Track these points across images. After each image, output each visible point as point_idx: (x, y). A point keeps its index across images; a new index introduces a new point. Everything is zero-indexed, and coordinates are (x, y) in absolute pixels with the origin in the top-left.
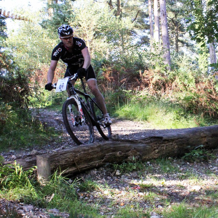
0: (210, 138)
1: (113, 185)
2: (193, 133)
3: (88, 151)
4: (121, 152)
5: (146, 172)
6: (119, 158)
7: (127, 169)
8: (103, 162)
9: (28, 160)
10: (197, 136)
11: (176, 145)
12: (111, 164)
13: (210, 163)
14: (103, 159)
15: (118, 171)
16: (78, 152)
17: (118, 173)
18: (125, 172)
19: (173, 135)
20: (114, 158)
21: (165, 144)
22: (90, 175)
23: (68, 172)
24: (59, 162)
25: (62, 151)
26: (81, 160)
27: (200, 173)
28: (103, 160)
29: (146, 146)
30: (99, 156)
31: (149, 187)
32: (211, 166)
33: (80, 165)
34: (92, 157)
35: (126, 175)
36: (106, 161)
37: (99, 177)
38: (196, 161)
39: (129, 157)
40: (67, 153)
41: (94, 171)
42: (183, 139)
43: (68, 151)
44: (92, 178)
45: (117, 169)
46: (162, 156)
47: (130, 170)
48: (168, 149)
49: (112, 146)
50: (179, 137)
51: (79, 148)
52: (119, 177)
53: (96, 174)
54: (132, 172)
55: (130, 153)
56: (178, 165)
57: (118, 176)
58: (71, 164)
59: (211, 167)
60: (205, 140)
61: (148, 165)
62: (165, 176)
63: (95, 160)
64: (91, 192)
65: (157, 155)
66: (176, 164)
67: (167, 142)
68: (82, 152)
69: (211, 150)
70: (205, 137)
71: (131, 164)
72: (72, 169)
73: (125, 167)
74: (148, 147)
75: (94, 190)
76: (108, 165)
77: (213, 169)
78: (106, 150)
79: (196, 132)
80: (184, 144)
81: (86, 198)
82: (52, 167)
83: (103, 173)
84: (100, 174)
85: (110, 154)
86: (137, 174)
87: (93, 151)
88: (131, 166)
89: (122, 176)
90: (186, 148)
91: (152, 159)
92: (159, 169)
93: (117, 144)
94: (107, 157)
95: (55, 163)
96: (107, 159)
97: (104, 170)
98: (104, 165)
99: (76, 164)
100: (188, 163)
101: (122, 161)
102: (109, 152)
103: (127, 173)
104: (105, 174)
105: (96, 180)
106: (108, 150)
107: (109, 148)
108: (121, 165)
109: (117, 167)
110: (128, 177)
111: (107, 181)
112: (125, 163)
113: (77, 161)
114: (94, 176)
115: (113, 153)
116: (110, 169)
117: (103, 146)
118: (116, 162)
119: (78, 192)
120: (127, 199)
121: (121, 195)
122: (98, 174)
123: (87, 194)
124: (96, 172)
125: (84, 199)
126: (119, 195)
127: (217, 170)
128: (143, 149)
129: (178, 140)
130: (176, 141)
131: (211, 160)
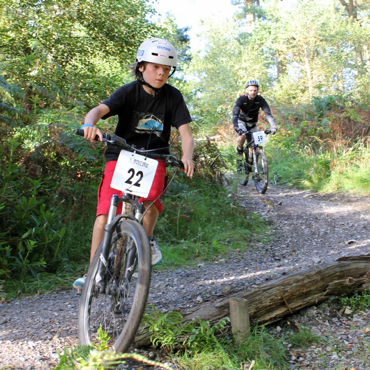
1: (341, 333)
3: (303, 281)
4: (351, 278)
6: (349, 287)
7: (361, 303)
8: (325, 296)
9: (218, 305)
12: (337, 297)
14: (325, 291)
15: (348, 307)
16: (289, 284)
17: (348, 311)
18: (358, 308)
20: (342, 288)
22: (308, 317)
23: (274, 316)
24: (261, 303)
25: (265, 285)
26: (293, 296)
28: (325, 293)
30: (319, 287)
33: (292, 304)
35: (360, 314)
36: (329, 294)
37: (319, 319)
39: (364, 285)
40: (272, 288)
41: (312, 311)
43: (274, 285)
44: (310, 322)
45: (346, 305)
47: (365, 306)
49: (338, 269)
51: (289, 278)
52: (349, 318)
55: (365, 278)
57: (348, 315)
58: (279, 304)
63: (314, 294)
64: (307, 348)
68: (294, 284)
71: (368, 295)
72: (280, 310)
73: (358, 300)
75: (313, 345)
76: (333, 300)
78: (328, 277)
81: (301, 359)
82: (253, 311)
84: (321, 314)
85: (335, 284)
87: (310, 280)
88: (366, 299)
89: (354, 316)
93: (346, 266)
94: (331, 288)
95: (256, 304)
96: (330, 290)
97: (328, 308)
98: (327, 299)
99: (286, 302)
101: (354, 291)
102: (335, 280)
103: (361, 310)
104: (328, 314)
105: (316, 326)
106: (332, 276)
107: (333, 273)
108: (353, 298)
109: (346, 301)
110: (362, 318)
111: (332, 325)
112: (359, 295)
113: (287, 298)
114: (313, 318)
115: (340, 281)
116: (337, 306)
117: (325, 271)
118: (344, 294)
119: (288, 349)
120: (359, 359)
121: (351, 352)
122: (319, 315)
123: (302, 352)
124: (315, 312)
125: (298, 360)
126: (349, 353)
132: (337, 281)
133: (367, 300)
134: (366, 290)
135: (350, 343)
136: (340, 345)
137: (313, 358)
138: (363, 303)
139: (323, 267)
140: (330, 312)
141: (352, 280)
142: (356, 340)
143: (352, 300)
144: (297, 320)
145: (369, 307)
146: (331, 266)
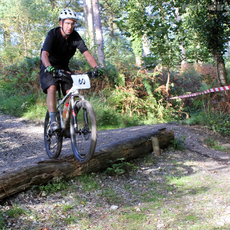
0: (132, 150)
1: (39, 208)
2: (115, 146)
3: (16, 176)
5: (69, 191)
6: (45, 180)
8: (30, 185)
10: (119, 149)
11: (98, 161)
12: (37, 186)
13: (131, 175)
14: (29, 182)
15: (44, 192)
16: (7, 179)
17: (44, 194)
18: (50, 192)
20: (40, 180)
22: (19, 198)
26: (9, 186)
27: (120, 189)
28: (29, 184)
29: (70, 164)
30: (26, 180)
31: (71, 209)
32: (131, 179)
33: (9, 191)
35: (51, 195)
36: (32, 184)
37: (26, 200)
38: (118, 174)
39: (54, 178)
41: (21, 195)
42: (105, 154)
44: (20, 201)
45: (42, 191)
46: (85, 173)
47: (54, 191)
48: (90, 166)
49: (38, 169)
50: (101, 153)
51: (7, 175)
53: (24, 197)
54: (57, 192)
55: (54, 174)
56: (100, 180)
57: (44, 197)
59: (131, 181)
60: (126, 152)
61: (72, 183)
62: (86, 194)
63: (23, 184)
64: (18, 218)
65: (80, 172)
66: (98, 179)
68: (10, 179)
69: (133, 160)
70: (127, 149)
71: (56, 184)
72: (2, 195)
73: (50, 188)
74: (72, 165)
75: (21, 216)
76: (35, 188)
77: (133, 183)
78: (32, 173)
79: (118, 145)
80: (106, 158)
81: (14, 224)
84: (27, 197)
85: (36, 178)
86: (62, 194)
87: (20, 176)
89: (47, 197)
90: (108, 162)
91: (76, 176)
93: (43, 167)
94: (33, 180)
96: (33, 182)
97: (31, 193)
98: (31, 187)
99: (5, 190)
100: (110, 177)
101: (47, 182)
102: (36, 175)
103: (52, 193)
105: (24, 204)
106: (35, 173)
107: (34, 171)
108: (47, 186)
109: (42, 188)
110: (52, 198)
111: (33, 203)
112: (50, 184)
113: (5, 187)
114: (22, 199)
115: (39, 176)
116: (37, 191)
117: (29, 170)
118: (42, 184)
119: (6, 219)
120: (50, 223)
121: (45, 219)
123: (15, 220)
124: (23, 195)
125: (12, 225)
126: (43, 219)
127: (136, 184)
128: (67, 168)
129: (100, 155)
130: (99, 157)
131: (132, 172)
132: (37, 176)
133: (55, 187)
134: (55, 181)
135: (44, 214)
136: (38, 215)
137: (21, 223)
138: (53, 189)
139: (28, 167)
140: (32, 195)
141: (47, 175)
142: (48, 212)
143: (46, 187)
144: (12, 201)
145: (57, 191)
146: (33, 167)
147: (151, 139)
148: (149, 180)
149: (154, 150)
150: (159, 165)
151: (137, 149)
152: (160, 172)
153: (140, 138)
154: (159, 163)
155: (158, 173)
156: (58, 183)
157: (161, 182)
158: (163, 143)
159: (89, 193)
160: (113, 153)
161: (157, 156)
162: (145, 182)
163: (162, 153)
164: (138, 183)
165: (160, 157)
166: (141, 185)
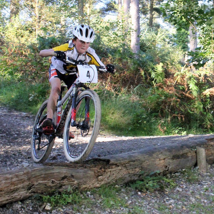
0: (171, 161)
3: (11, 179)
4: (53, 180)
5: (83, 206)
6: (51, 188)
7: (60, 202)
8: (30, 193)
10: (153, 158)
12: (40, 195)
13: (167, 193)
14: (30, 190)
15: (49, 204)
17: (48, 207)
18: (57, 206)
19: (123, 158)
20: (45, 187)
21: (112, 168)
22: (12, 210)
27: (152, 209)
29: (87, 171)
30: (25, 185)
32: (168, 198)
34: (16, 187)
35: (58, 210)
36: (34, 192)
37: (22, 213)
38: (150, 190)
39: (64, 187)
41: (17, 205)
45: (46, 203)
46: (106, 184)
47: (63, 204)
49: (43, 172)
50: (130, 160)
52: (49, 213)
55: (65, 181)
56: (126, 196)
57: (47, 211)
59: (167, 200)
60: (163, 162)
61: (88, 195)
63: (20, 191)
65: (100, 182)
66: (124, 195)
67: (114, 166)
68: (4, 182)
69: (171, 174)
70: (164, 159)
71: (66, 195)
73: (57, 199)
74: (89, 172)
76: (36, 197)
78: (34, 177)
83: (28, 208)
84: (24, 208)
86: (73, 209)
87: (17, 179)
88: (65, 198)
89: (52, 211)
91: (95, 187)
92: (101, 202)
93: (50, 170)
94: (36, 187)
96: (35, 189)
97: (31, 204)
98: (31, 196)
100: (139, 193)
101: (55, 191)
102: (40, 180)
103: (59, 207)
104: (31, 209)
107: (39, 174)
108: (53, 197)
109: (47, 199)
110: (60, 213)
112: (58, 194)
114: (16, 211)
115: (44, 181)
116: (39, 203)
117: (31, 172)
118: (46, 193)
122: (23, 209)
124: (20, 206)
127: (174, 204)
128: (83, 175)
129: (129, 163)
130: (127, 165)
131: (168, 189)
132: (41, 182)
134: (65, 190)
140: (32, 207)
141: (55, 182)
145: (66, 205)
146: (37, 169)
147: (195, 150)
148: (190, 201)
149: (198, 165)
150: (204, 184)
151: (177, 160)
152: (205, 192)
153: (182, 147)
154: (204, 182)
155: (203, 193)
156: (70, 194)
157: (207, 205)
158: (211, 156)
159: (109, 211)
160: (145, 162)
161: (203, 172)
162: (185, 203)
163: (208, 169)
164: (176, 204)
165: (206, 174)
166: (180, 207)
